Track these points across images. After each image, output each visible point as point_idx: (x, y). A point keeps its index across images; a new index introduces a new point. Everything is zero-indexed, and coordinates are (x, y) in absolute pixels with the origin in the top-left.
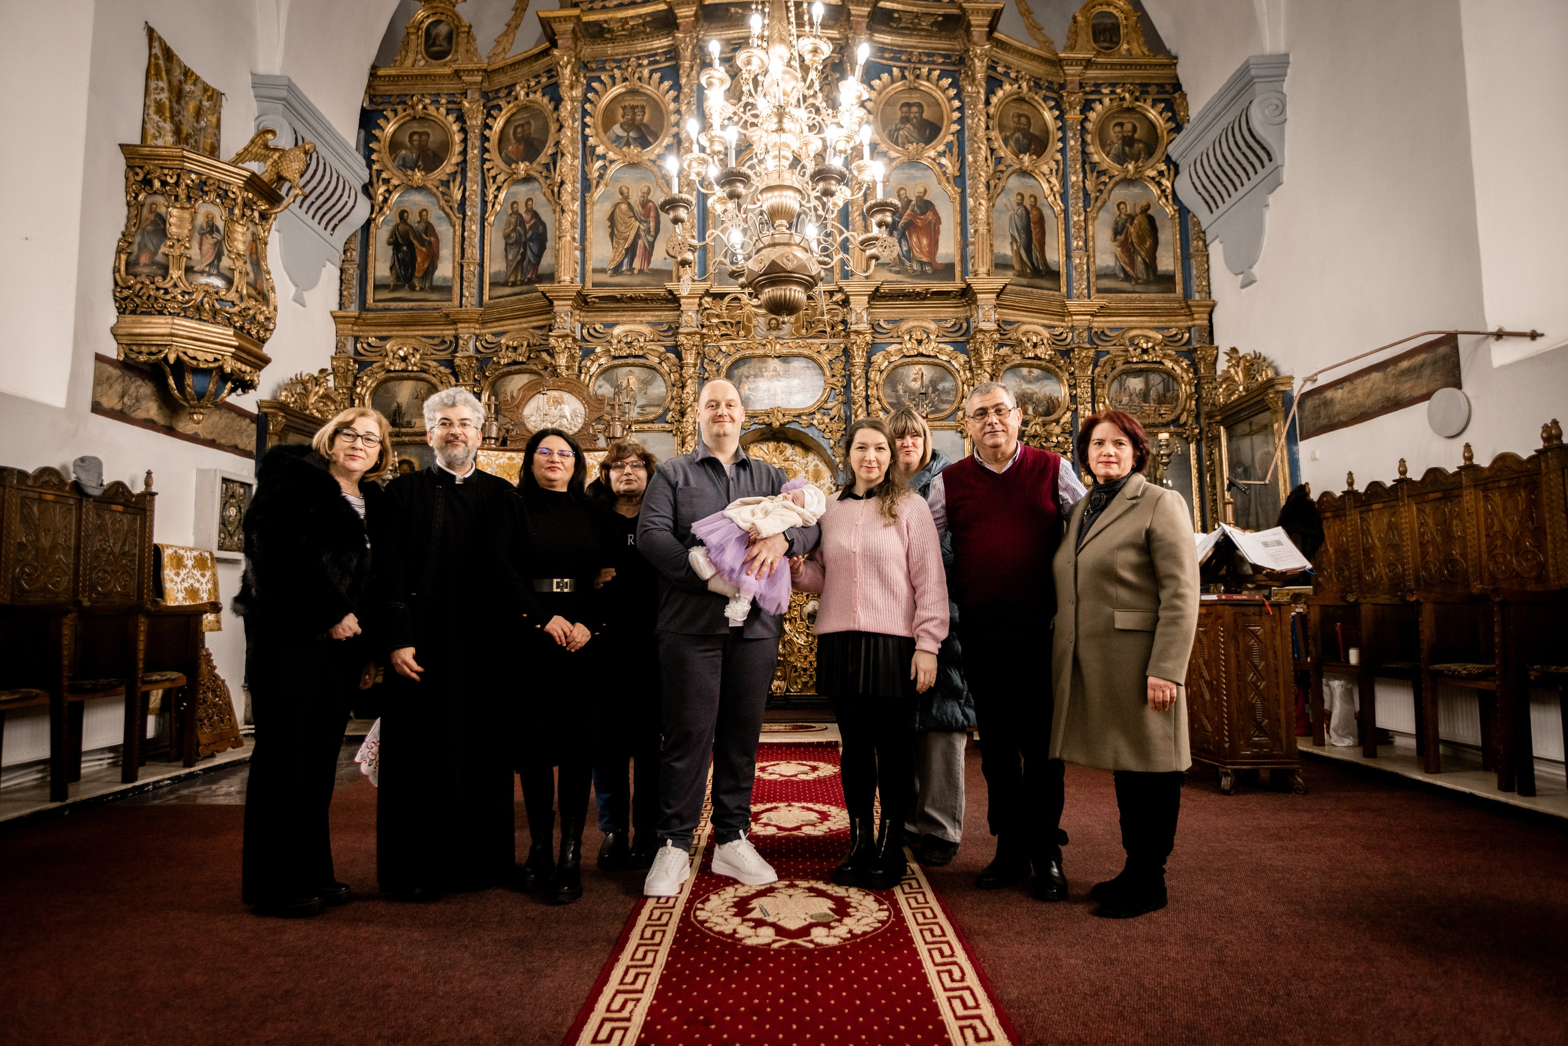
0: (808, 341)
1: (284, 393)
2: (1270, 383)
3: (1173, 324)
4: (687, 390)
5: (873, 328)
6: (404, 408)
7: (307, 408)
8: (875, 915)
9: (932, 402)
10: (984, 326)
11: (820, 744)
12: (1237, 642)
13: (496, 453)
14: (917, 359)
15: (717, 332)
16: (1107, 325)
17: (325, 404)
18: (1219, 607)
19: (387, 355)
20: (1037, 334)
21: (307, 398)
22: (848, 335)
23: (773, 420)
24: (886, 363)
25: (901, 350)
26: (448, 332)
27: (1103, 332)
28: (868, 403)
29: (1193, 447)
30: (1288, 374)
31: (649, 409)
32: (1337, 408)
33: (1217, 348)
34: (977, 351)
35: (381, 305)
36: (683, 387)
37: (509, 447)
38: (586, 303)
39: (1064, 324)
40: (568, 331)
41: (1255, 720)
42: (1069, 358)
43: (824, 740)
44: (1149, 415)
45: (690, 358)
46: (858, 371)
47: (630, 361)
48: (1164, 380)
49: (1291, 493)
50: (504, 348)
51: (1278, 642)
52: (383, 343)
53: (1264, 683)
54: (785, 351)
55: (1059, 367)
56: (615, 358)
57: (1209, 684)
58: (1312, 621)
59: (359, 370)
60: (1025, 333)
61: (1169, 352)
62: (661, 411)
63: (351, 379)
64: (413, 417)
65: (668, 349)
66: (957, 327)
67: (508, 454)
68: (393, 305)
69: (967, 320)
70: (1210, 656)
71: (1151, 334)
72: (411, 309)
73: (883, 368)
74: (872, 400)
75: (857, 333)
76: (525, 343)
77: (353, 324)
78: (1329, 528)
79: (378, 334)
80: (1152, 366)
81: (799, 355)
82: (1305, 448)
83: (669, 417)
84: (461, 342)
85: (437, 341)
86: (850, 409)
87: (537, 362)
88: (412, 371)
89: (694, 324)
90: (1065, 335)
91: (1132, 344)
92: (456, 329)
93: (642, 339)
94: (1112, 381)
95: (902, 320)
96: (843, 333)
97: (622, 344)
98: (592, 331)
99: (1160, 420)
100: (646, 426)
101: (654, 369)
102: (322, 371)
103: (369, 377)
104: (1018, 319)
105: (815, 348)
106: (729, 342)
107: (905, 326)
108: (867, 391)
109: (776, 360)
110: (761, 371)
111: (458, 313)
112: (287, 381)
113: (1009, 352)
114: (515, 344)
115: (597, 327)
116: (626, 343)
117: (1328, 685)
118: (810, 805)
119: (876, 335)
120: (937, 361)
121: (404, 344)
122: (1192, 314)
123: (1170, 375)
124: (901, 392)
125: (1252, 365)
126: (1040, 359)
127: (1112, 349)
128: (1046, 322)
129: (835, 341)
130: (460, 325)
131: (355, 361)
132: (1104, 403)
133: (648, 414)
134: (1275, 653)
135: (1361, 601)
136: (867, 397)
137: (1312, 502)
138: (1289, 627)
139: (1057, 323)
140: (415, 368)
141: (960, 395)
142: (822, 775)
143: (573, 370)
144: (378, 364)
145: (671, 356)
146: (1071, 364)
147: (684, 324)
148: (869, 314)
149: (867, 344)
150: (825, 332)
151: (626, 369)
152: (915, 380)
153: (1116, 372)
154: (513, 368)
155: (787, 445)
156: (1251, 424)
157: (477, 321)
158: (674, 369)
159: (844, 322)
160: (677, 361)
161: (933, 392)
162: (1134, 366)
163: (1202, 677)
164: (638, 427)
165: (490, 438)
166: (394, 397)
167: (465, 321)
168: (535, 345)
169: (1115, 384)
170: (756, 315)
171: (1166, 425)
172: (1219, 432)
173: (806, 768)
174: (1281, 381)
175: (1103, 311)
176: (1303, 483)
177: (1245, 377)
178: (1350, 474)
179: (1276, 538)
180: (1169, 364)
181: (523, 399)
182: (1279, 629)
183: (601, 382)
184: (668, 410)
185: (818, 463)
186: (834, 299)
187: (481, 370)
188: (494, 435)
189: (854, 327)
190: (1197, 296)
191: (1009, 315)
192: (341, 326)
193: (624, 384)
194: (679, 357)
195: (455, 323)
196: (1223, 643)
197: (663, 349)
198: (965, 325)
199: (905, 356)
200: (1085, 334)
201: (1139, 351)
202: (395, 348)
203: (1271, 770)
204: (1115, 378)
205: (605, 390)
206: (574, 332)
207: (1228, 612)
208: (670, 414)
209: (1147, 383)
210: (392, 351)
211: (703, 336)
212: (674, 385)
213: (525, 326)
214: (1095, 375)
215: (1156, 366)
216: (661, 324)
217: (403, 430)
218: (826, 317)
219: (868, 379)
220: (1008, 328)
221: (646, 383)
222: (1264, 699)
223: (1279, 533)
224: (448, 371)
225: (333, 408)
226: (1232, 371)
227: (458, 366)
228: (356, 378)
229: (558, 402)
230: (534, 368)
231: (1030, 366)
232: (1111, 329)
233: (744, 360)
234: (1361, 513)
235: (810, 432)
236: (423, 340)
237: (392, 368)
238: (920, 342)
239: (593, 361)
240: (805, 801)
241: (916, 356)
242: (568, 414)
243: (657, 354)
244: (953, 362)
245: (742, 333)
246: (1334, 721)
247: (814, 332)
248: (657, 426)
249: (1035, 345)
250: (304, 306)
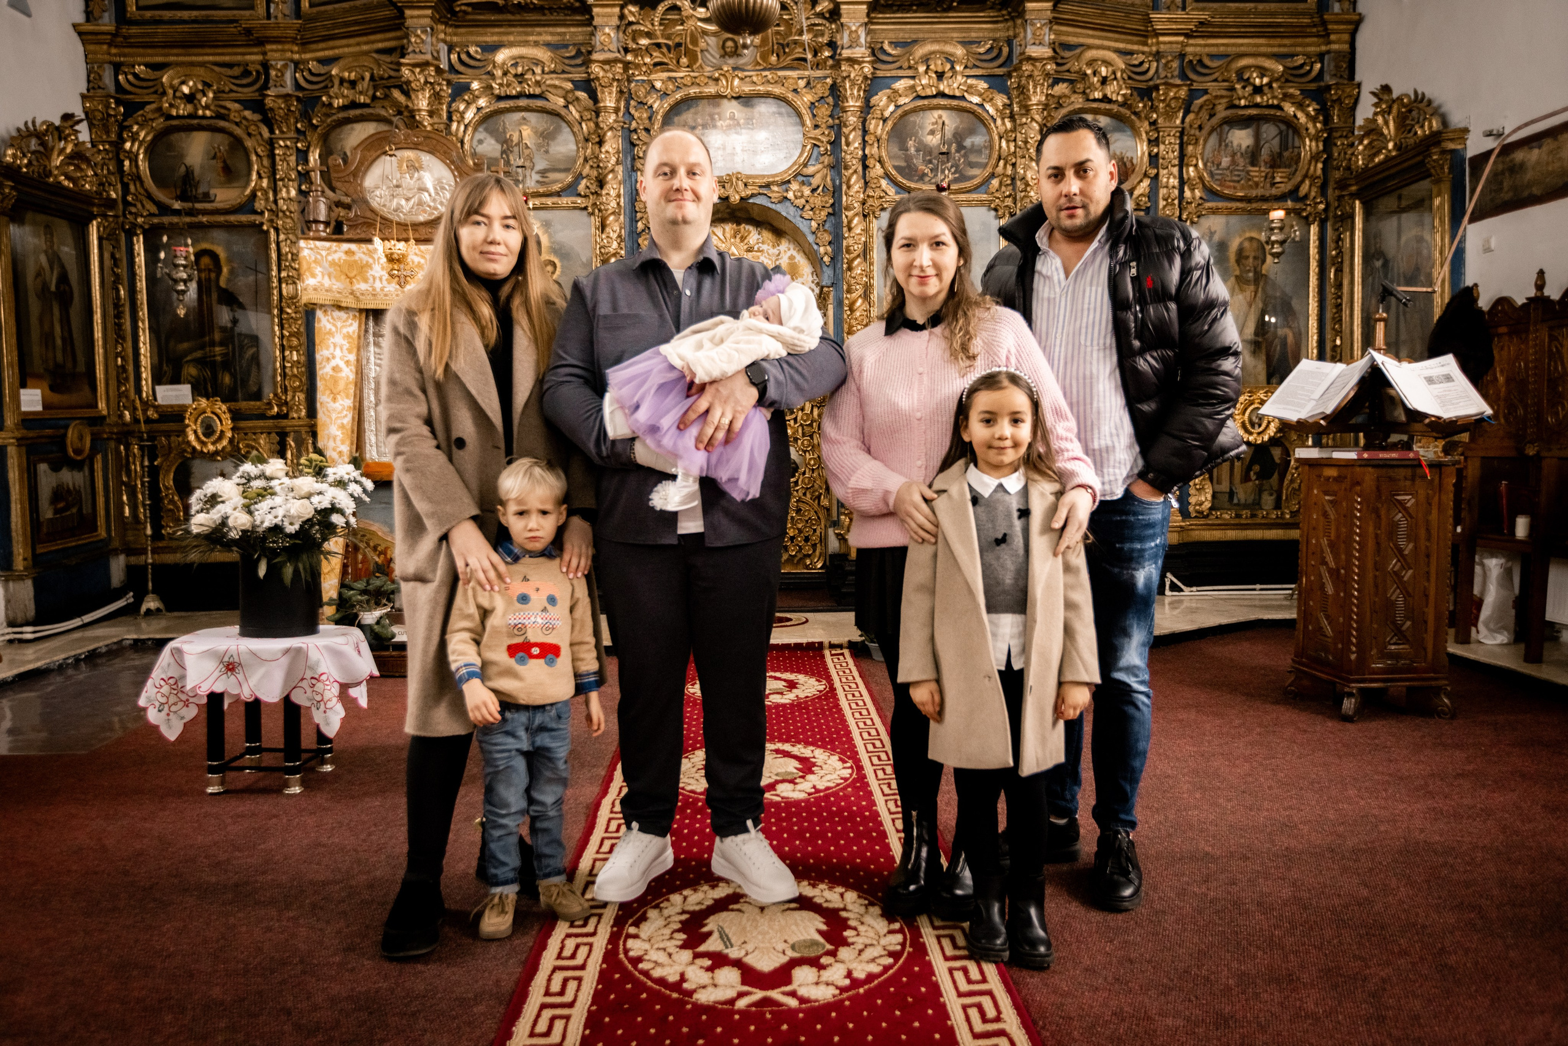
0: (781, 73)
1: (10, 152)
2: (1435, 139)
3: (1299, 49)
4: (607, 147)
5: (873, 54)
6: (197, 171)
7: (50, 174)
8: (884, 941)
9: (956, 166)
10: (1034, 51)
11: (798, 646)
12: (1379, 517)
13: (327, 244)
14: (935, 101)
15: (648, 60)
16: (1207, 50)
17: (78, 168)
18: (1358, 469)
19: (164, 93)
20: (1107, 63)
21: (49, 158)
22: (837, 65)
23: (730, 192)
24: (892, 108)
25: (913, 87)
26: (254, 58)
27: (1200, 61)
28: (865, 167)
29: (1314, 229)
30: (1462, 125)
31: (553, 176)
32: (1529, 176)
33: (1359, 85)
34: (1022, 90)
35: (148, 14)
36: (601, 143)
37: (346, 236)
38: (454, 13)
39: (1146, 49)
40: (429, 57)
41: (1394, 622)
42: (1151, 99)
43: (804, 641)
44: (1257, 184)
45: (609, 100)
46: (852, 120)
47: (523, 102)
48: (1281, 133)
49: (1453, 299)
50: (337, 82)
51: (1434, 515)
52: (158, 73)
53: (1410, 572)
54: (747, 89)
55: (1135, 113)
56: (499, 98)
57: (1334, 573)
58: (1470, 479)
59: (127, 115)
60: (1091, 63)
61: (1291, 91)
62: (570, 179)
63: (115, 129)
64: (210, 186)
65: (578, 85)
66: (994, 53)
67: (346, 246)
68: (167, 14)
69: (1009, 42)
70: (1338, 536)
71: (1268, 64)
72: (195, 21)
73: (887, 114)
74: (871, 162)
75: (852, 61)
76: (367, 75)
77: (110, 45)
78: (1502, 348)
79: (148, 59)
80: (1267, 112)
81: (767, 95)
82: (1475, 234)
83: (581, 188)
84: (273, 73)
85: (237, 71)
86: (840, 175)
87: (386, 103)
88: (204, 117)
89: (613, 47)
90: (1146, 65)
91: (1240, 78)
92: (264, 53)
93: (538, 70)
94: (1210, 134)
95: (915, 42)
96: (830, 62)
97: (510, 77)
98: (464, 57)
99: (1274, 191)
100: (549, 201)
101: (558, 115)
102: (67, 117)
103: (142, 126)
104: (1082, 40)
105: (790, 84)
106: (665, 75)
107: (920, 51)
108: (864, 150)
109: (734, 103)
110: (713, 119)
111: (264, 27)
112: (14, 133)
113: (1067, 92)
114: (353, 76)
115: (472, 50)
116: (516, 76)
117: (1483, 565)
118: (787, 747)
119: (879, 65)
120: (963, 104)
121: (189, 76)
122: (1328, 35)
123: (1290, 126)
124: (912, 150)
125: (1410, 111)
126: (1110, 101)
127: (1210, 86)
128: (1121, 46)
129: (819, 73)
130: (269, 47)
131: (118, 102)
132: (1196, 166)
133: (555, 182)
134: (1428, 530)
135: (1544, 454)
136: (865, 157)
137: (1480, 311)
138: (1451, 496)
139: (1135, 47)
140: (208, 113)
141: (995, 156)
142: (802, 695)
143: (440, 116)
144: (153, 106)
145: (582, 95)
146: (1154, 109)
147: (598, 47)
148: (869, 32)
149: (866, 78)
150: (805, 60)
151: (518, 116)
152: (932, 132)
153: (1215, 121)
154: (352, 113)
155: (750, 228)
156: (1400, 198)
157: (294, 41)
158: (587, 115)
159: (832, 45)
160: (590, 103)
161: (958, 151)
162: (1241, 112)
163: (1325, 563)
164: (538, 202)
165: (317, 222)
166: (181, 156)
167: (277, 40)
168: (382, 78)
169: (1213, 140)
170: (705, 33)
171: (1281, 198)
172: (1353, 208)
173: (780, 685)
174: (1451, 135)
175: (1203, 30)
176: (1469, 282)
177: (1397, 129)
178: (1541, 273)
179: (1444, 371)
180: (1290, 109)
181: (361, 163)
182: (1436, 498)
183: (481, 134)
184: (579, 177)
185: (795, 253)
186: (818, 9)
187: (306, 116)
188: (322, 218)
189: (846, 53)
190: (1337, 7)
191: (1068, 34)
192: (91, 47)
193: (515, 139)
194: (594, 96)
195: (261, 42)
196: (1359, 519)
197: (569, 86)
198: (1006, 50)
199: (919, 97)
200: (1175, 64)
201: (1249, 89)
202: (176, 82)
203: (1408, 688)
204: (1213, 130)
205: (489, 147)
206: (437, 59)
207: (1369, 476)
208: (584, 182)
209: (1257, 137)
210: (172, 86)
211: (627, 65)
212: (587, 140)
213: (365, 48)
214: (1187, 125)
215: (1272, 112)
216: (566, 46)
217: (198, 206)
218: (806, 37)
219: (865, 132)
220: (1067, 54)
221: (546, 137)
222: (1407, 594)
223: (1448, 364)
224: (256, 117)
225: (90, 173)
226: (1380, 120)
227: (271, 109)
228: (122, 128)
229: (414, 167)
230: (383, 113)
231: (1096, 112)
232: (1212, 56)
233: (688, 102)
234: (1551, 328)
235: (783, 210)
236: (216, 68)
237: (174, 113)
238: (940, 76)
239: (468, 104)
240: (781, 740)
241: (934, 97)
242: (429, 185)
243: (562, 93)
244: (988, 106)
245: (684, 61)
246: (1486, 612)
247: (788, 60)
248: (565, 201)
249: (1104, 81)
250: (29, 15)
